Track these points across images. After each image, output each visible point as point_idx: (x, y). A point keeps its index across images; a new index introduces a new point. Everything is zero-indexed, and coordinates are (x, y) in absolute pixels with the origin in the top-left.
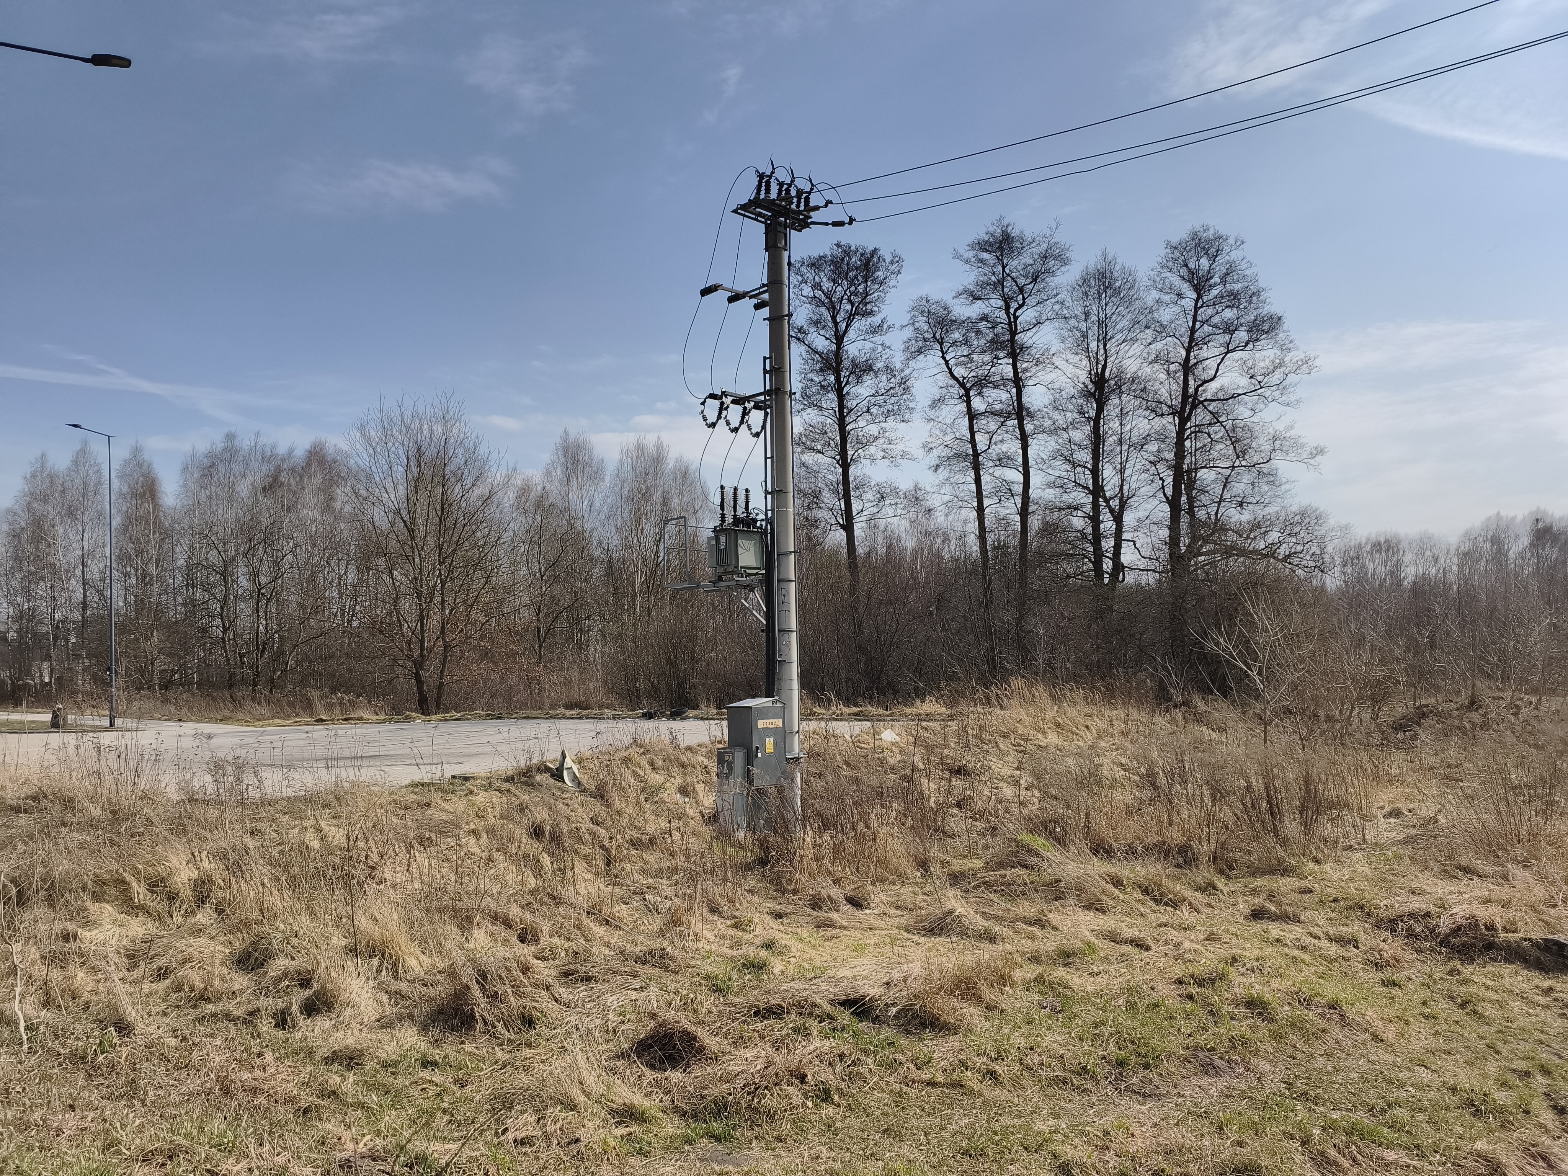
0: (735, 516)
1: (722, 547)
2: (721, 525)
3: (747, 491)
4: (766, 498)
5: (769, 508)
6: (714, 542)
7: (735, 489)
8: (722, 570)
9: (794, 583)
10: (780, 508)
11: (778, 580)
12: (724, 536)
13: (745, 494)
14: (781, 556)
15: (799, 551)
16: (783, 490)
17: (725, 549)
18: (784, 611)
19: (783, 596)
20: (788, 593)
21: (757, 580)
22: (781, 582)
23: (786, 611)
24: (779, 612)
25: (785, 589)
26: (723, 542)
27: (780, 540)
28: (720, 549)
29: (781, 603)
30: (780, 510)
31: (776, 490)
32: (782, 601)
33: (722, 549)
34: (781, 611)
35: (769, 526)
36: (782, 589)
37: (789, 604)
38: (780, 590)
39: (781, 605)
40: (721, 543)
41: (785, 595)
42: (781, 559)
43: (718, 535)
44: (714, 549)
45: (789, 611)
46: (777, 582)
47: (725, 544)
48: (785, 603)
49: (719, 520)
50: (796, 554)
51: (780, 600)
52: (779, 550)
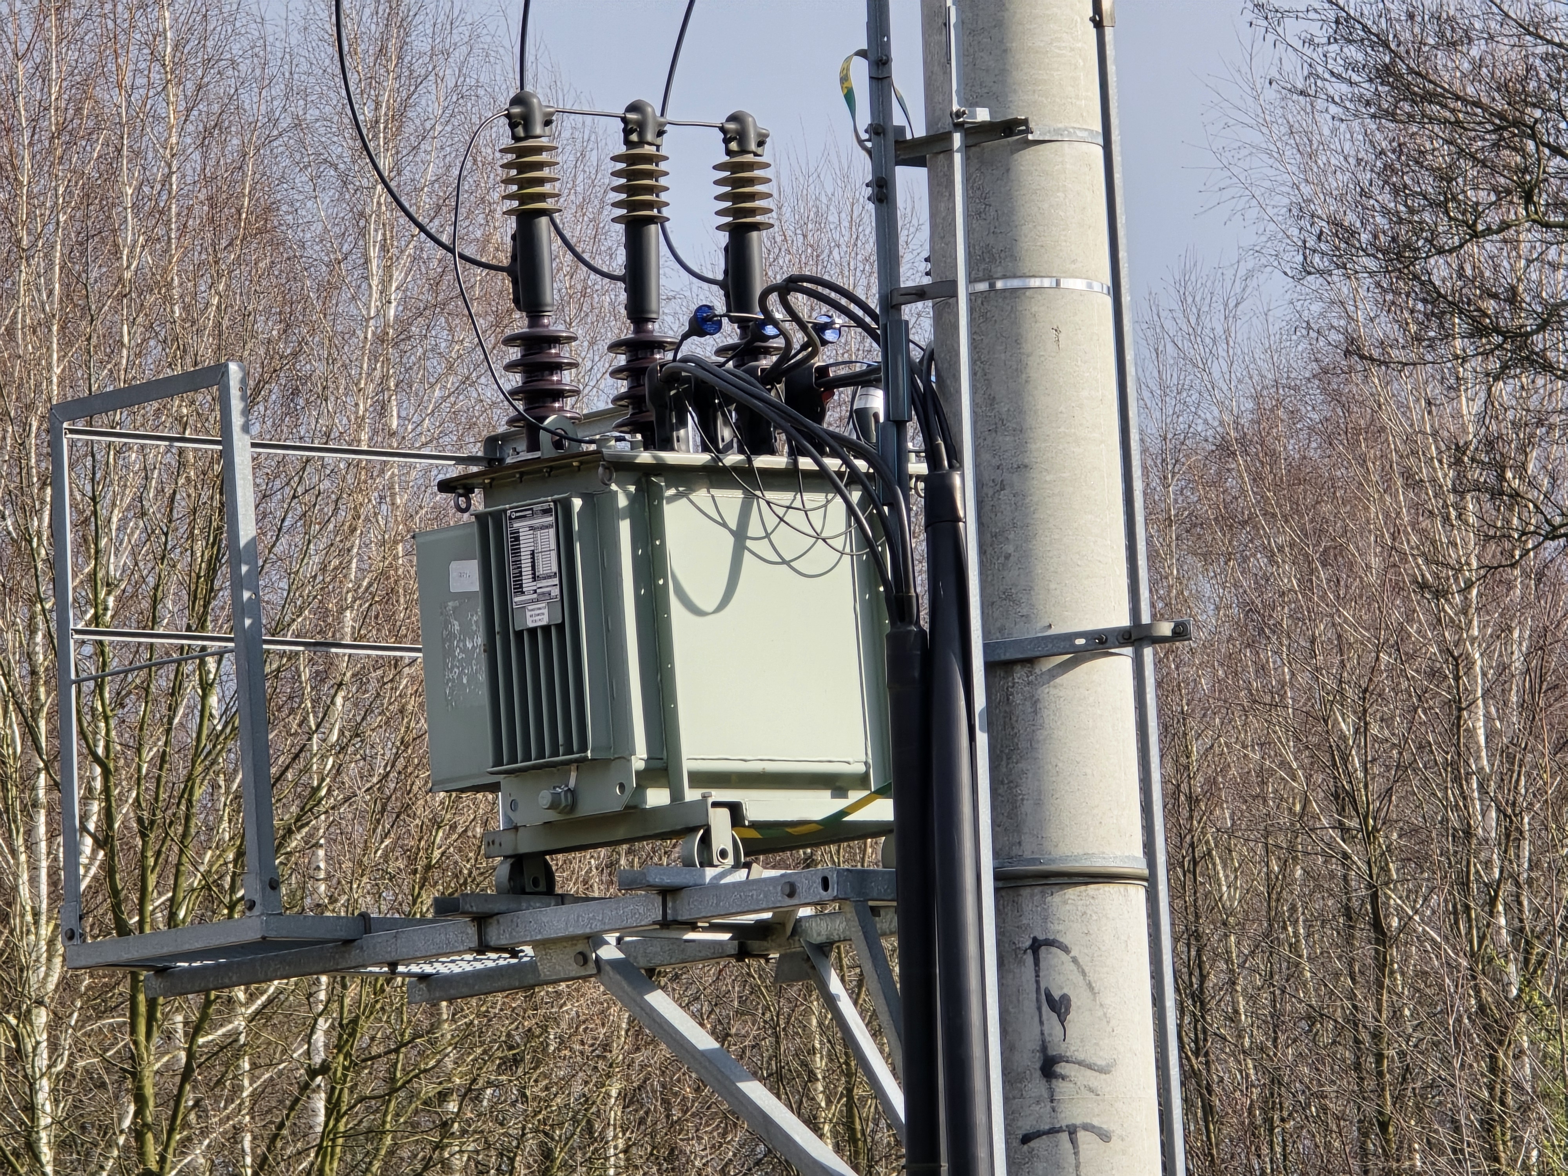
0: (638, 349)
1: (538, 616)
2: (528, 427)
3: (737, 132)
4: (883, 192)
5: (914, 272)
6: (466, 576)
7: (637, 125)
8: (539, 804)
9: (1137, 894)
10: (999, 271)
11: (998, 876)
12: (551, 519)
13: (716, 168)
14: (1020, 674)
15: (1166, 629)
16: (1025, 122)
17: (560, 627)
18: (1065, 1136)
19: (1045, 1008)
20: (1091, 976)
21: (833, 879)
22: (1026, 892)
23: (1081, 1135)
24: (1016, 1143)
25: (1066, 949)
26: (540, 571)
27: (1010, 549)
28: (519, 635)
29: (1030, 1061)
30: (999, 285)
31: (958, 126)
32: (1044, 1048)
33: (533, 631)
34: (1038, 1134)
35: (913, 427)
36: (1036, 946)
37: (1102, 1070)
38: (1021, 962)
39: (1036, 1086)
40: (528, 584)
41: (1065, 999)
42: (1018, 699)
43: (498, 518)
44: (466, 632)
45: (1105, 1136)
46: (997, 890)
47: (556, 591)
48: (1062, 1068)
49: (507, 387)
50: (1148, 653)
51: (1029, 1041)
52: (1001, 630)
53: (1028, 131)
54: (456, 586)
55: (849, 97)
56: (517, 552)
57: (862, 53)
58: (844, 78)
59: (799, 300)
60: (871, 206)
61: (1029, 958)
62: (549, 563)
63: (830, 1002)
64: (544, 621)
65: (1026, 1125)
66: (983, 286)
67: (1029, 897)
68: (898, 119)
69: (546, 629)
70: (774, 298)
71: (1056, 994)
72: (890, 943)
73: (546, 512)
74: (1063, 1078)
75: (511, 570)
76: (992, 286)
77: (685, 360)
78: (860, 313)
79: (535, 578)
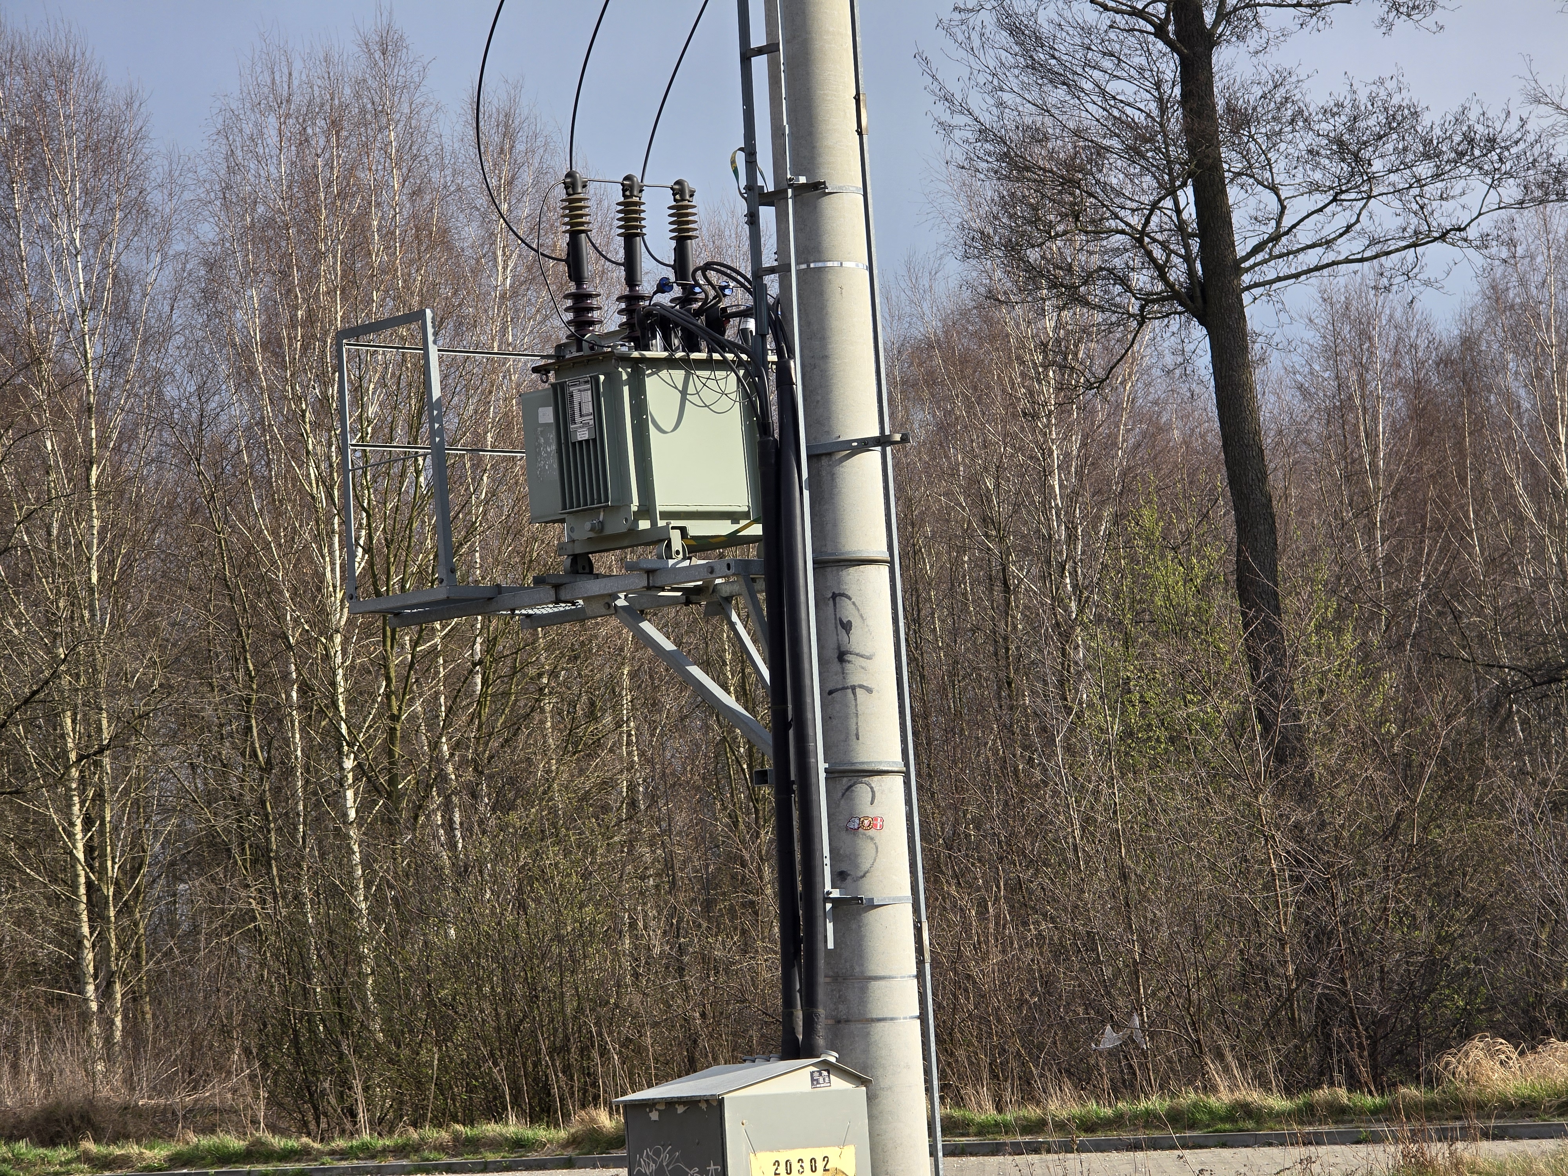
0: (631, 300)
1: (583, 435)
2: (577, 340)
3: (679, 190)
4: (753, 219)
5: (769, 259)
6: (546, 415)
7: (629, 187)
8: (585, 529)
9: (885, 570)
10: (812, 258)
11: (815, 562)
12: (589, 386)
13: (670, 208)
14: (824, 461)
15: (897, 437)
16: (824, 183)
17: (594, 440)
18: (850, 691)
19: (839, 627)
20: (862, 612)
21: (732, 565)
22: (829, 569)
23: (858, 690)
24: (826, 694)
25: (850, 599)
26: (584, 412)
27: (819, 398)
28: (574, 444)
29: (833, 655)
30: (812, 265)
31: (791, 186)
32: (839, 647)
33: (581, 442)
34: (837, 690)
35: (770, 338)
36: (834, 596)
37: (869, 658)
38: (827, 605)
39: (835, 666)
40: (578, 419)
41: (850, 623)
42: (824, 473)
43: (562, 386)
44: (547, 443)
45: (869, 690)
46: (814, 569)
47: (592, 422)
48: (849, 657)
49: (565, 320)
50: (889, 449)
51: (831, 644)
52: (815, 439)
53: (826, 188)
54: (541, 420)
55: (736, 171)
56: (572, 402)
57: (741, 149)
58: (733, 162)
59: (712, 275)
60: (746, 227)
61: (831, 602)
62: (588, 408)
63: (732, 626)
64: (586, 437)
65: (831, 686)
66: (804, 266)
67: (830, 572)
68: (760, 182)
69: (587, 441)
70: (699, 273)
71: (845, 621)
72: (762, 596)
73: (586, 382)
74: (849, 662)
75: (569, 411)
76: (808, 266)
77: (655, 305)
78: (742, 280)
79: (581, 416)
